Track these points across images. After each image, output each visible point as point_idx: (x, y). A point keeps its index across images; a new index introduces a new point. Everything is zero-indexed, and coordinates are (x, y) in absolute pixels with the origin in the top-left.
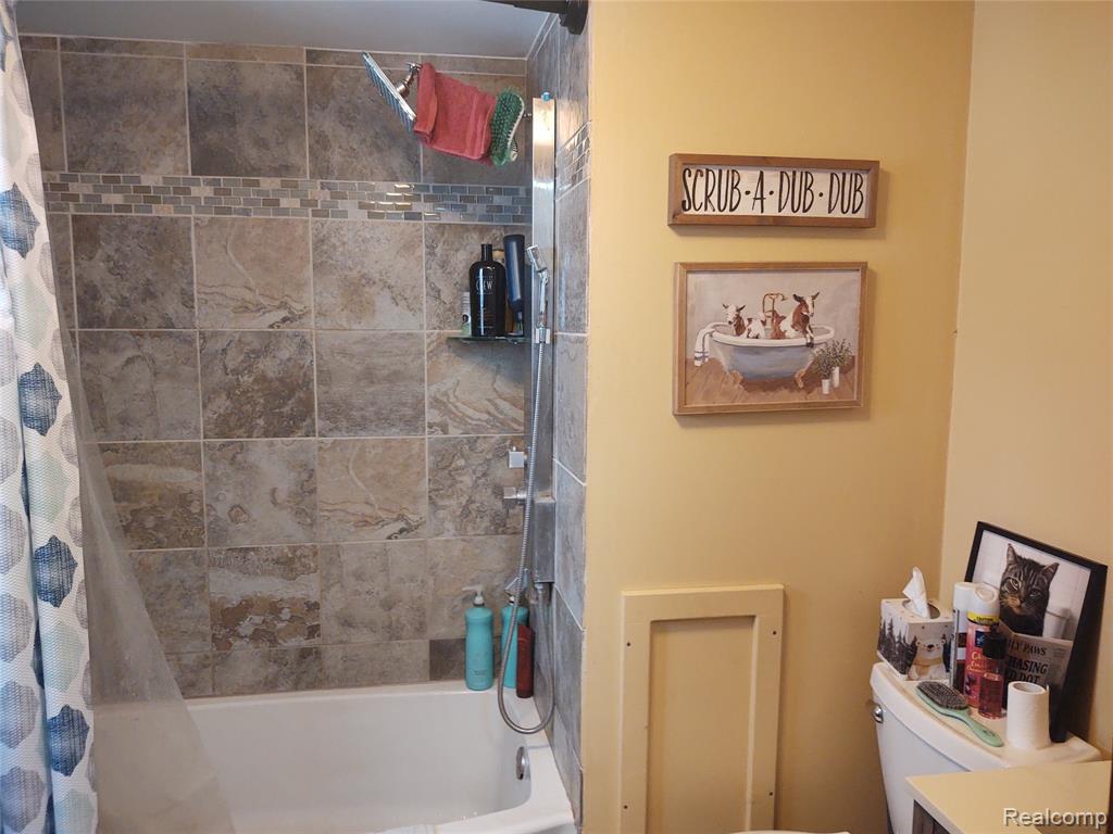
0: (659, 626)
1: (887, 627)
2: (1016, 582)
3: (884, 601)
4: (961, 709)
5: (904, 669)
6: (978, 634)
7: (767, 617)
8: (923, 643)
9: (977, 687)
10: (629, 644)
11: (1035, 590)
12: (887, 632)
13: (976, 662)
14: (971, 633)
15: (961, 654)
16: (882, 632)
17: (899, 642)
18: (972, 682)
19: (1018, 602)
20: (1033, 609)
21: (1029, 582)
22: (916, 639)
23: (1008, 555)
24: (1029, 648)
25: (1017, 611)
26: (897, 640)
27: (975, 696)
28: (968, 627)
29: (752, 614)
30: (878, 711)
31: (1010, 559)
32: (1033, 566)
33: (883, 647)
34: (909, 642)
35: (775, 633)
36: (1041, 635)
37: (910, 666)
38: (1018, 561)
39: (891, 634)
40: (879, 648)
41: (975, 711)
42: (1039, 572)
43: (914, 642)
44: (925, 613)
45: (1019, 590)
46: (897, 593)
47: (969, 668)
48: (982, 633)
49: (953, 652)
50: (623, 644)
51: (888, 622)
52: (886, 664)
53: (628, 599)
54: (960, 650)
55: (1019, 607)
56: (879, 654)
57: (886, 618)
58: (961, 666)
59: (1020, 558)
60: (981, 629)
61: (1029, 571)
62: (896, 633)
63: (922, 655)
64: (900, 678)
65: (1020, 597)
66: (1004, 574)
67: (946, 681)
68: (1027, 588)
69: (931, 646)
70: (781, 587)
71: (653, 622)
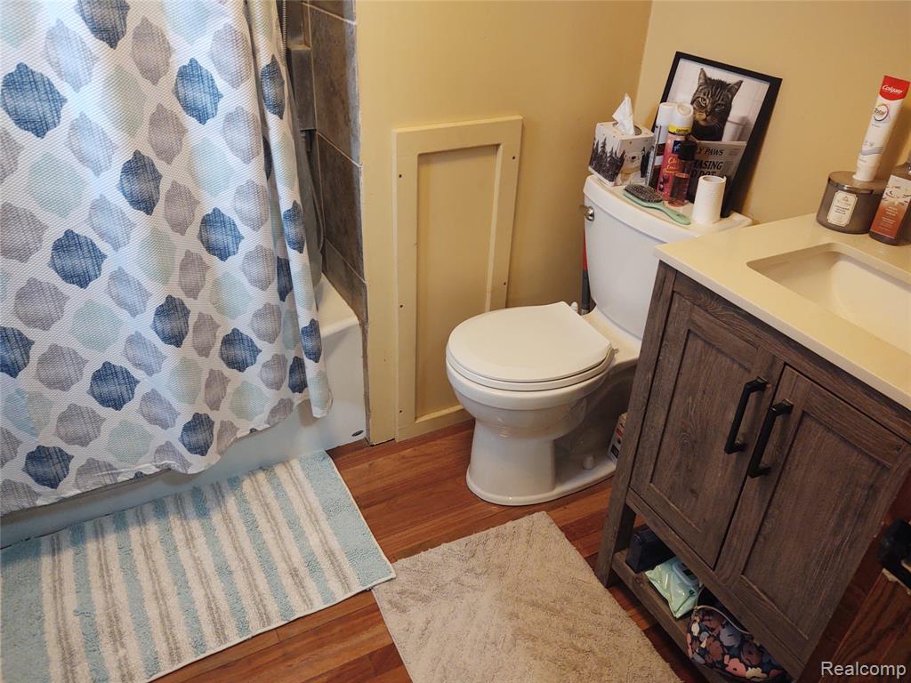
0: (425, 158)
1: (600, 145)
2: (705, 100)
3: (598, 124)
4: (658, 201)
5: (612, 178)
6: (676, 143)
7: (509, 145)
8: (629, 155)
9: (669, 185)
10: (400, 176)
11: (719, 104)
12: (600, 150)
13: (672, 165)
14: (670, 143)
15: (658, 160)
16: (595, 151)
17: (611, 156)
18: (666, 181)
19: (704, 116)
20: (716, 121)
21: (716, 98)
22: (624, 152)
23: (700, 78)
24: (709, 151)
25: (702, 123)
26: (608, 155)
27: (667, 191)
28: (667, 138)
29: (497, 143)
30: (591, 212)
31: (701, 81)
32: (721, 85)
33: (594, 163)
34: (619, 155)
35: (514, 158)
36: (720, 139)
37: (617, 174)
38: (708, 83)
39: (603, 151)
40: (591, 164)
41: (666, 202)
42: (725, 89)
43: (623, 155)
44: (632, 131)
45: (706, 106)
46: (608, 117)
47: (665, 171)
48: (679, 142)
49: (651, 160)
50: (395, 176)
51: (601, 142)
52: (596, 175)
53: (399, 135)
54: (658, 158)
55: (705, 120)
56: (590, 169)
57: (599, 139)
58: (657, 171)
59: (710, 79)
60: (678, 139)
61: (717, 89)
62: (608, 149)
63: (627, 165)
64: (609, 184)
65: (706, 112)
66: (695, 94)
67: (643, 183)
68: (713, 103)
69: (634, 158)
70: (521, 118)
71: (420, 155)
